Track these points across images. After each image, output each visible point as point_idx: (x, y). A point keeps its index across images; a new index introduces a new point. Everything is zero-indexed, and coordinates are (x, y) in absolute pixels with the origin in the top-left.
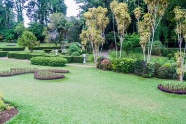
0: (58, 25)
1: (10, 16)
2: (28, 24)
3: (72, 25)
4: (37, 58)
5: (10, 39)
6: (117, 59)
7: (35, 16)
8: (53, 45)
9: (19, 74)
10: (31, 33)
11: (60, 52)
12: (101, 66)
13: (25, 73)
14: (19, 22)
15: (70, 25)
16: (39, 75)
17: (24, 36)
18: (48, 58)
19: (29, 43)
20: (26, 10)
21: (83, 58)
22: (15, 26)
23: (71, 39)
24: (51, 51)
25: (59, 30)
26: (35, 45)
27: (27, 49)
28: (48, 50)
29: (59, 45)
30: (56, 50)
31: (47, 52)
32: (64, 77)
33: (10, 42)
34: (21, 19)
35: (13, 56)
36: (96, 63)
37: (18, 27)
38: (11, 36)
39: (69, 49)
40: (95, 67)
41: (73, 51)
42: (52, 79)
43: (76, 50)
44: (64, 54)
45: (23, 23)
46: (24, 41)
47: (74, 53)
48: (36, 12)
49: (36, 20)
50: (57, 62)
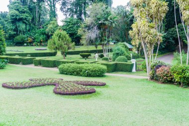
0: (99, 19)
1: (42, 12)
2: (63, 21)
3: (118, 18)
4: (66, 66)
5: (41, 42)
6: (181, 65)
7: (71, 10)
8: (92, 48)
9: (35, 86)
10: (64, 33)
11: (102, 56)
12: (157, 76)
13: (44, 85)
14: (51, 20)
15: (116, 19)
16: (60, 88)
17: (55, 37)
18: (81, 65)
19: (61, 46)
20: (61, 3)
21: (132, 65)
22: (47, 24)
23: (118, 37)
24: (90, 55)
25: (100, 26)
26: (69, 48)
27: (59, 53)
28: (86, 55)
29: (100, 48)
30: (97, 54)
31: (84, 57)
32: (95, 92)
33: (41, 45)
34: (53, 15)
35: (40, 63)
36: (149, 72)
37: (50, 26)
38: (41, 38)
39: (113, 53)
40: (148, 78)
41: (118, 54)
42: (75, 94)
43: (122, 54)
44: (106, 59)
45: (56, 20)
46: (55, 43)
47: (119, 57)
48: (72, 4)
49: (72, 16)
50: (92, 71)
